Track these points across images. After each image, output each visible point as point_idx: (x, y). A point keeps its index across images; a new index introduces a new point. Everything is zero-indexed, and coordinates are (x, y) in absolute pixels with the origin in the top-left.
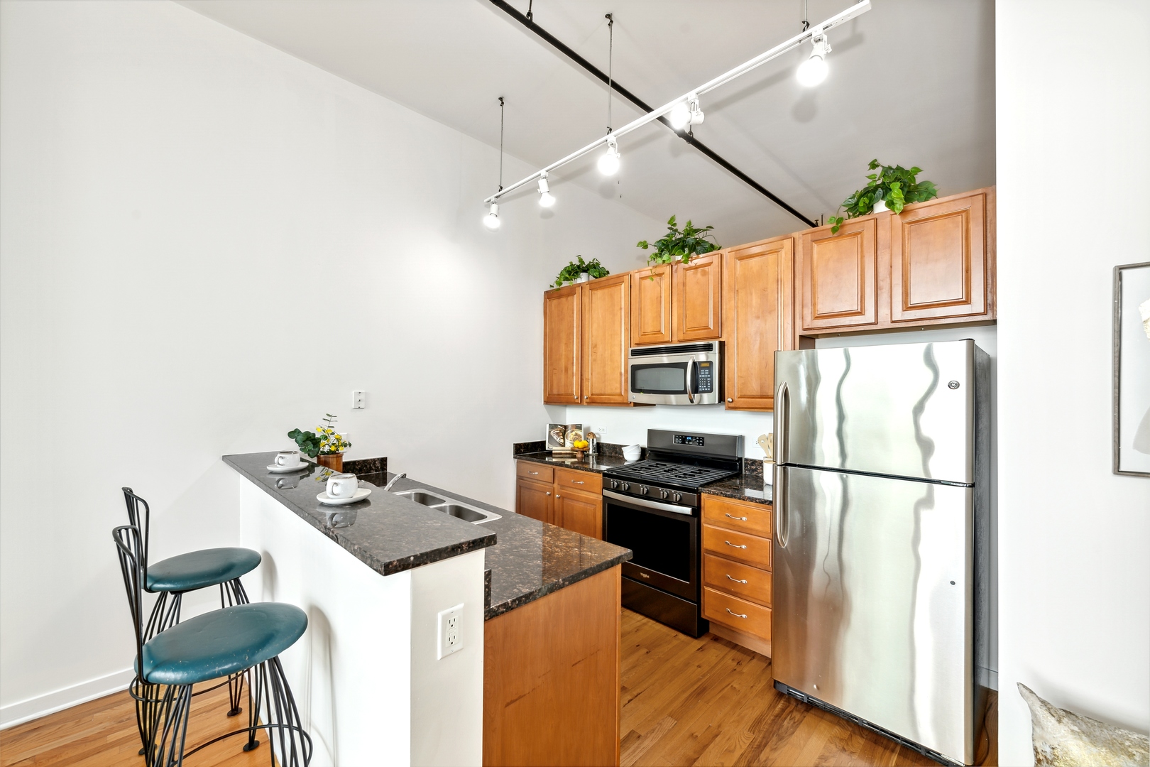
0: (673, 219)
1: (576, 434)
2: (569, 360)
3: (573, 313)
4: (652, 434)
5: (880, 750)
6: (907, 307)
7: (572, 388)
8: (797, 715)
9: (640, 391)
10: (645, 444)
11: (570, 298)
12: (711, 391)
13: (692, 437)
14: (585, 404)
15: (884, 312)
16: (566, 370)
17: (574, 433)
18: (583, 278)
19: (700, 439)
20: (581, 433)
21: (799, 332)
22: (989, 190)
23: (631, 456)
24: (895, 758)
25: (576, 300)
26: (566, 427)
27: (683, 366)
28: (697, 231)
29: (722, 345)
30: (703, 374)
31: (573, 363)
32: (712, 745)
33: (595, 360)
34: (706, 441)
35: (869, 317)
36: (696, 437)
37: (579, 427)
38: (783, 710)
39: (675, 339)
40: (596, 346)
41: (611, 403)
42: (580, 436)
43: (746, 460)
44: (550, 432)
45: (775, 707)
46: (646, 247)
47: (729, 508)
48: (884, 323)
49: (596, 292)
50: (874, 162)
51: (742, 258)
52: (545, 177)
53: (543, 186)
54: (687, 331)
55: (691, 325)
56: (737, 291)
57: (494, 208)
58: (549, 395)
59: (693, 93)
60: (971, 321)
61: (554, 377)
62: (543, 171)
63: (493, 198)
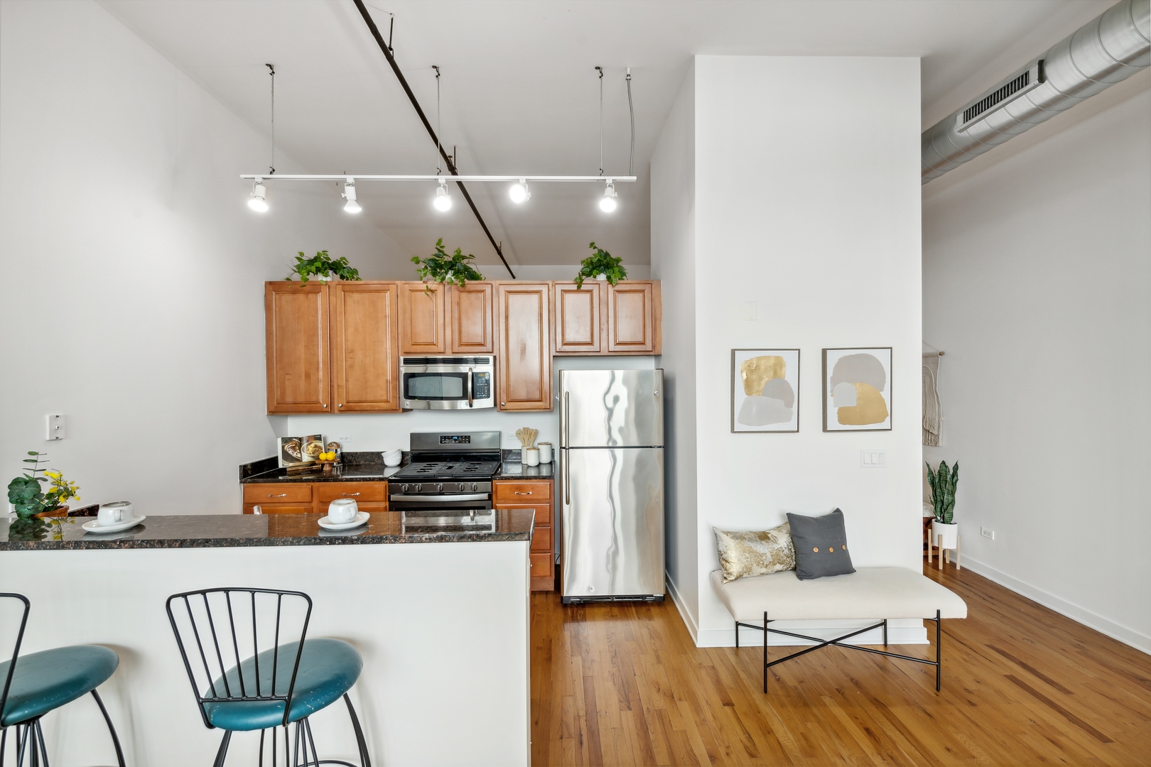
0: (440, 241)
1: (316, 446)
2: (312, 364)
3: (317, 313)
4: (415, 437)
5: (626, 608)
6: (616, 343)
7: (318, 396)
8: (581, 612)
9: (413, 398)
10: (407, 449)
11: (311, 296)
12: (488, 396)
13: (458, 437)
14: (336, 411)
15: (604, 344)
16: (308, 376)
17: (313, 445)
18: (331, 278)
19: (466, 438)
20: (321, 444)
21: (553, 353)
23: (392, 460)
24: (633, 609)
25: (320, 299)
26: (300, 439)
27: (464, 376)
28: (464, 258)
29: (494, 357)
30: (480, 383)
31: (318, 368)
32: (553, 647)
33: (352, 366)
34: (472, 438)
35: (596, 347)
36: (462, 437)
37: (318, 438)
38: (573, 613)
39: (449, 350)
40: (352, 351)
41: (374, 410)
42: (320, 448)
43: (504, 450)
44: (283, 447)
45: (568, 613)
46: (418, 262)
47: (519, 489)
48: (604, 352)
49: (351, 294)
50: (592, 244)
51: (510, 292)
52: (352, 185)
53: (350, 193)
54: (461, 345)
55: (464, 340)
56: (507, 317)
57: (261, 190)
58: (278, 404)
59: (523, 179)
60: (646, 354)
61: (287, 383)
62: (350, 178)
63: (258, 178)
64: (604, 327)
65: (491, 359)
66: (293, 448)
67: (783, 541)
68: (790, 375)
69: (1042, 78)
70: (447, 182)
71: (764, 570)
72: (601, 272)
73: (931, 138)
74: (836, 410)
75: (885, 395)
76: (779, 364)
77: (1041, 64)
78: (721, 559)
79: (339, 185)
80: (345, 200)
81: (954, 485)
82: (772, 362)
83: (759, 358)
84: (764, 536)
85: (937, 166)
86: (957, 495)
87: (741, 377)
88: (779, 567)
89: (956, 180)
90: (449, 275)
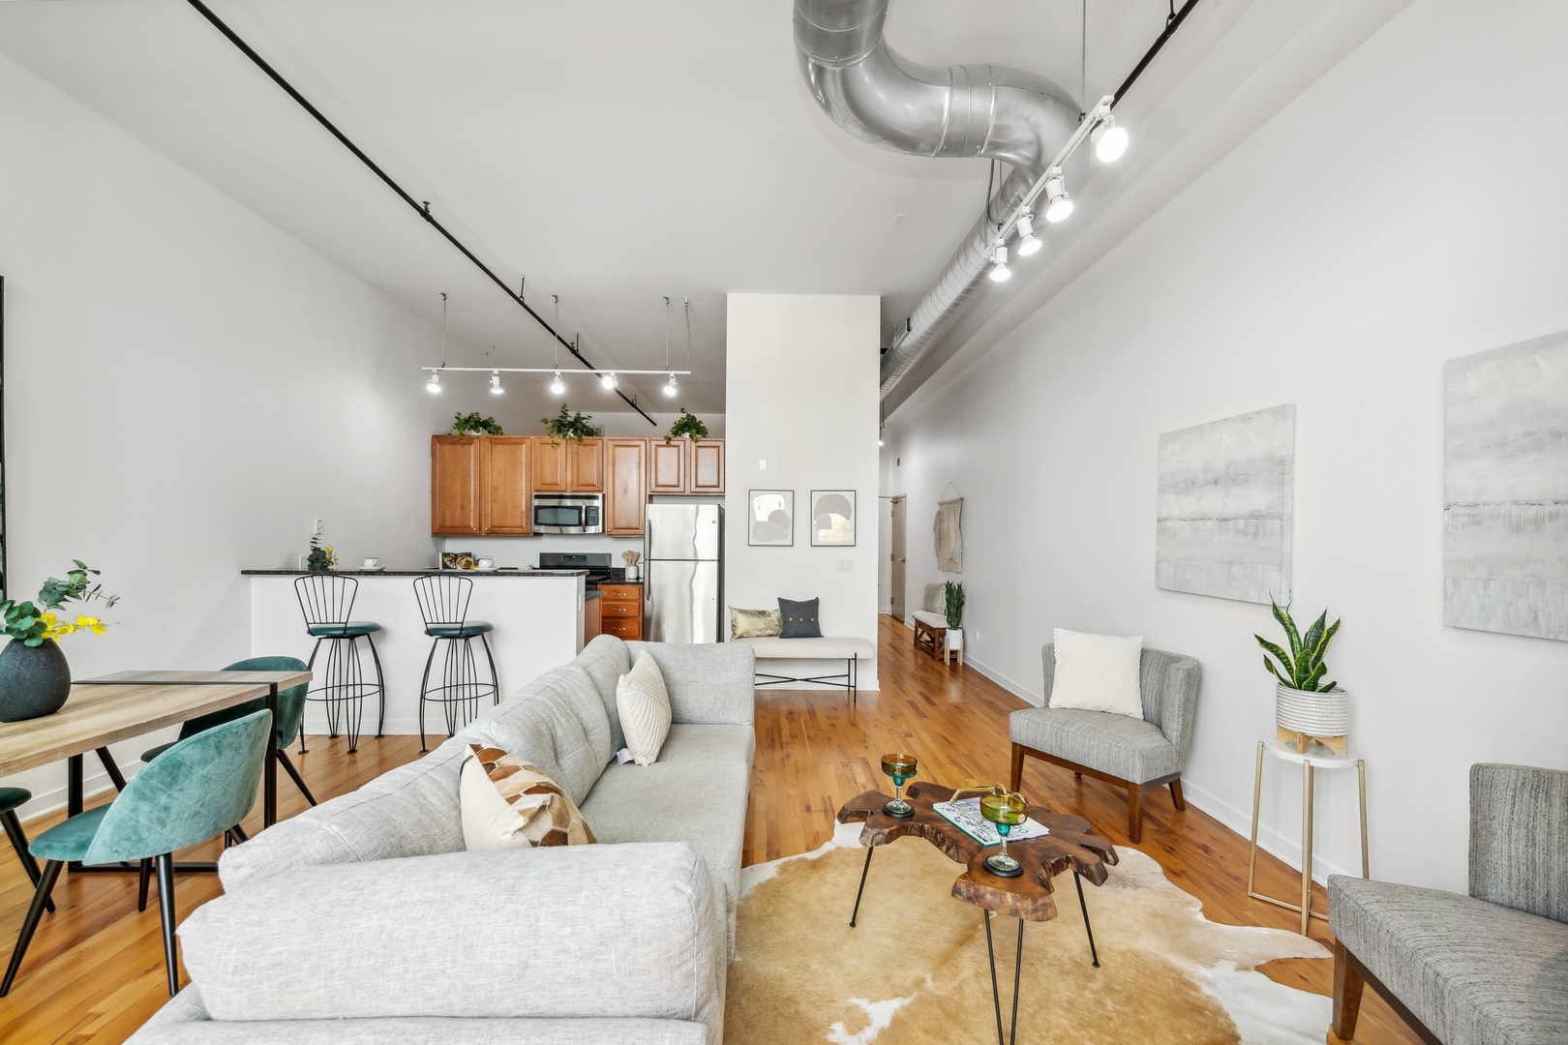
0: (565, 405)
1: (467, 561)
2: (466, 497)
3: (470, 459)
4: (544, 556)
6: (697, 486)
7: (470, 523)
10: (537, 564)
11: (466, 446)
12: (598, 525)
13: (577, 556)
14: (484, 534)
15: (688, 487)
16: (462, 506)
17: (465, 560)
18: (481, 433)
19: (583, 557)
20: (471, 560)
21: (649, 493)
22: (721, 444)
25: (473, 449)
26: (456, 555)
27: (579, 509)
28: (583, 418)
29: (604, 495)
30: (592, 514)
31: (470, 501)
33: (496, 500)
34: (588, 558)
35: (681, 489)
36: (579, 556)
37: (470, 555)
39: (569, 489)
40: (496, 488)
41: (511, 534)
42: (470, 562)
43: (614, 567)
44: (443, 560)
46: (546, 423)
47: (616, 591)
48: (688, 492)
49: (496, 446)
50: (682, 410)
51: (617, 446)
52: (498, 375)
53: (496, 380)
54: (579, 485)
55: (581, 481)
56: (613, 465)
57: (436, 378)
58: (439, 527)
59: (613, 372)
61: (446, 511)
62: (496, 371)
63: (434, 370)
64: (688, 473)
65: (600, 496)
66: (450, 561)
67: (776, 616)
71: (759, 634)
72: (687, 432)
78: (732, 626)
79: (489, 375)
80: (492, 385)
84: (762, 613)
88: (769, 632)
90: (570, 434)
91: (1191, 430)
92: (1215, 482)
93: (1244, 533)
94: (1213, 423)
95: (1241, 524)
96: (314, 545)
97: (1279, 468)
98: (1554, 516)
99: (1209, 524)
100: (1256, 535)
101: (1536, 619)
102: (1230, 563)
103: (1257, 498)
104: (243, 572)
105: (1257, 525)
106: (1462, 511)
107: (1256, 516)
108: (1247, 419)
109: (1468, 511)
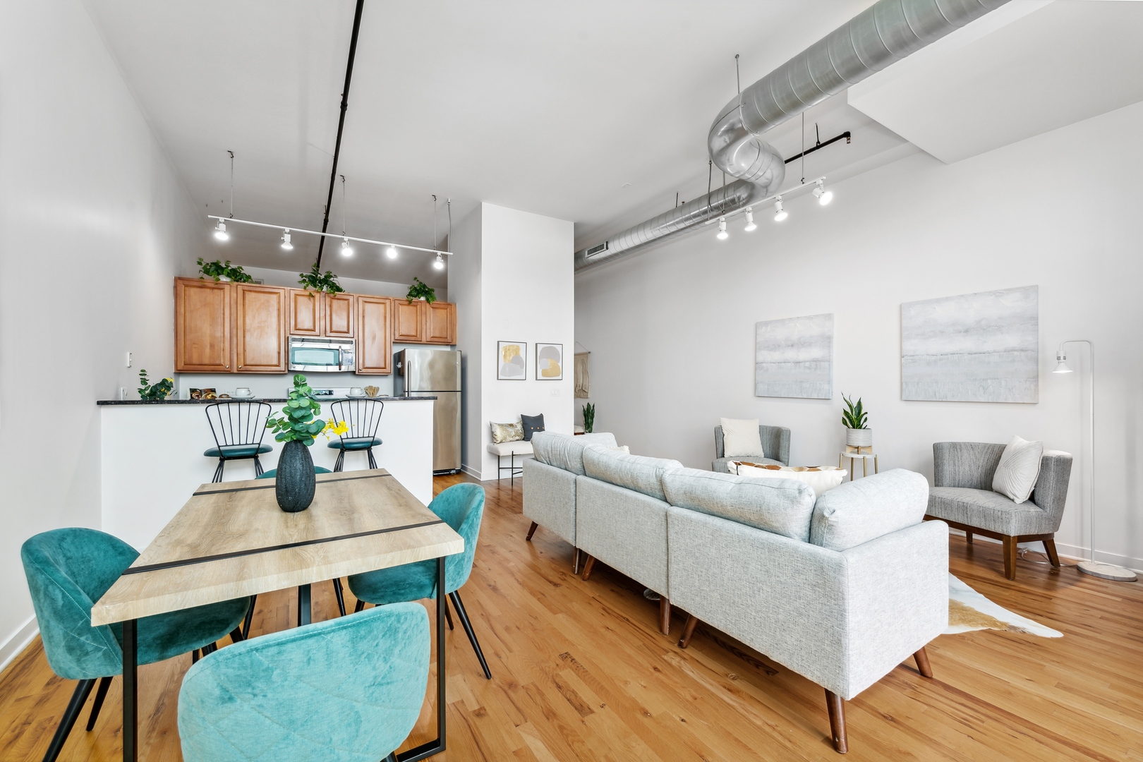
2: (216, 338)
6: (431, 337)
7: (220, 360)
11: (215, 291)
14: (235, 371)
15: (424, 337)
21: (393, 340)
22: (449, 307)
26: (201, 391)
27: (335, 351)
29: (356, 341)
30: (346, 356)
31: (222, 341)
35: (419, 338)
39: (323, 334)
48: (424, 341)
49: (249, 292)
50: (415, 279)
51: (366, 302)
52: (288, 234)
53: (287, 238)
54: (331, 332)
55: (334, 329)
56: (364, 317)
57: (223, 226)
58: (185, 364)
59: (393, 245)
60: (447, 344)
61: (194, 350)
62: (287, 229)
63: (222, 219)
64: (424, 327)
65: (353, 341)
67: (519, 427)
68: (522, 354)
69: (607, 248)
70: (349, 240)
71: (511, 439)
72: (423, 296)
73: (578, 256)
74: (541, 370)
75: (560, 364)
76: (518, 349)
77: (607, 242)
78: (493, 436)
79: (281, 233)
80: (283, 241)
81: (593, 415)
82: (515, 347)
83: (510, 346)
84: (511, 425)
85: (581, 268)
86: (594, 419)
87: (502, 353)
88: (517, 438)
89: (587, 274)
91: (777, 321)
92: (792, 346)
93: (809, 368)
94: (791, 319)
95: (807, 364)
96: (143, 377)
97: (827, 340)
98: (941, 360)
99: (789, 364)
100: (816, 369)
101: (935, 395)
102: (801, 382)
103: (816, 353)
104: (100, 403)
105: (816, 365)
106: (909, 358)
107: (816, 361)
108: (810, 318)
109: (911, 358)
